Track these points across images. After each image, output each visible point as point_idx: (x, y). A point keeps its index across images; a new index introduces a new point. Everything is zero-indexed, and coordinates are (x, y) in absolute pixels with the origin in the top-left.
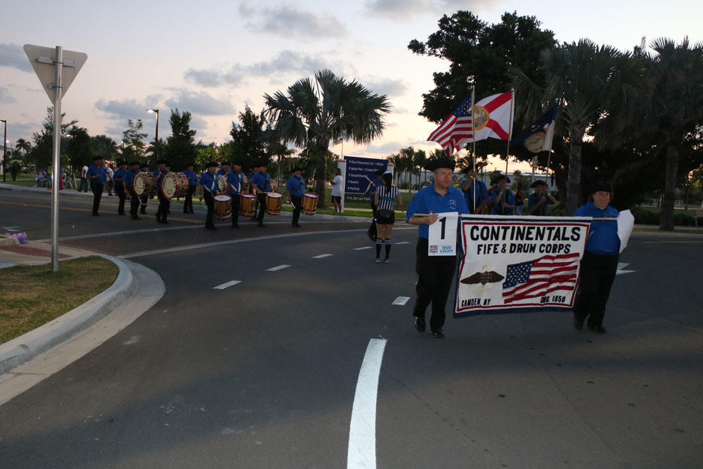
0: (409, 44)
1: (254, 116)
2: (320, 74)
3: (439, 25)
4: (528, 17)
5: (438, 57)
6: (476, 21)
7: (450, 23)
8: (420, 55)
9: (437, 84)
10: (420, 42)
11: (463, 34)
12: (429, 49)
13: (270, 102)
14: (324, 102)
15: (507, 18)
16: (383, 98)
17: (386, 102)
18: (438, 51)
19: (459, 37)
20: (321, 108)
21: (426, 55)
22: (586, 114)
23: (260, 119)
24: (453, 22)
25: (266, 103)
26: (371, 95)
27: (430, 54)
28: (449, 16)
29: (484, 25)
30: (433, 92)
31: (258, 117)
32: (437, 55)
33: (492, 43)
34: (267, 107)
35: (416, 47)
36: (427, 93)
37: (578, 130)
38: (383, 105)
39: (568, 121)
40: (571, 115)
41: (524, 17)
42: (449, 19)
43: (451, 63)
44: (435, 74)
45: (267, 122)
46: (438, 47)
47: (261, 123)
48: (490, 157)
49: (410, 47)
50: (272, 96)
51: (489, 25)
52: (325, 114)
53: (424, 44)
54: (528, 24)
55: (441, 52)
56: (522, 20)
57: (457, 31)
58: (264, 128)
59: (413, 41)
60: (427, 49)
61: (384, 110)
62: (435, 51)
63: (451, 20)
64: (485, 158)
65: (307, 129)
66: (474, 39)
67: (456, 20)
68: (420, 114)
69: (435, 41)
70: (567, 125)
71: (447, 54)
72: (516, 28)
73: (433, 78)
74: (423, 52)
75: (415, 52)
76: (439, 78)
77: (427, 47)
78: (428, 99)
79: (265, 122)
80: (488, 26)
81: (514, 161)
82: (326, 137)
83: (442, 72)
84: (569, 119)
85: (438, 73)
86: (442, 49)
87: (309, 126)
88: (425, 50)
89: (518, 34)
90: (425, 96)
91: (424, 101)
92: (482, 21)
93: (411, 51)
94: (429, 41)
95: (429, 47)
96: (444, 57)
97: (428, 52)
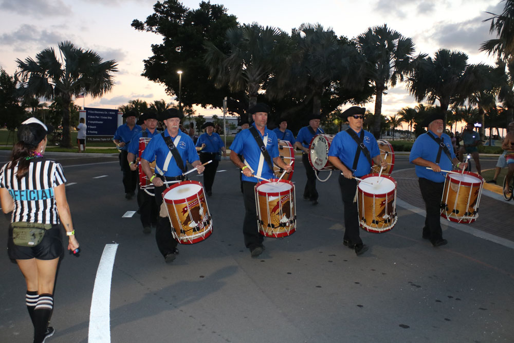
0: (132, 23)
1: (8, 76)
2: (62, 44)
3: (154, 9)
4: (218, 6)
5: (154, 33)
6: (181, 7)
7: (162, 8)
8: (141, 31)
9: (155, 53)
10: (140, 21)
11: (172, 16)
12: (147, 27)
13: (22, 65)
14: (67, 66)
15: (203, 5)
16: (113, 62)
17: (115, 64)
18: (154, 28)
19: (169, 18)
20: (64, 70)
21: (145, 31)
22: (259, 75)
23: (14, 79)
24: (165, 7)
25: (19, 66)
27: (148, 31)
28: (162, 2)
29: (187, 10)
30: (151, 59)
31: (12, 77)
32: (153, 31)
33: (193, 23)
34: (19, 70)
35: (137, 25)
36: (147, 59)
37: (254, 86)
38: (113, 67)
39: (247, 79)
40: (249, 76)
41: (216, 5)
42: (161, 4)
43: (163, 37)
44: (152, 46)
45: (20, 82)
46: (154, 25)
47: (15, 83)
48: (194, 106)
49: (133, 25)
50: (24, 61)
51: (191, 9)
52: (67, 76)
53: (143, 23)
54: (218, 10)
55: (156, 29)
56: (214, 7)
57: (168, 13)
58: (18, 86)
59: (134, 21)
61: (113, 71)
62: (151, 28)
63: (163, 5)
64: (191, 106)
65: (54, 87)
66: (180, 20)
67: (166, 6)
68: (142, 75)
69: (151, 21)
70: (247, 82)
71: (161, 31)
72: (210, 13)
73: (151, 48)
74: (142, 29)
75: (136, 29)
76: (155, 48)
77: (145, 25)
78: (147, 63)
79: (18, 82)
80: (190, 11)
81: (211, 108)
82: (69, 93)
83: (158, 44)
84: (248, 78)
85: (155, 44)
86: (157, 27)
87: (55, 84)
88: (144, 28)
89: (211, 17)
90: (145, 61)
91: (145, 65)
92: (186, 7)
93: (134, 28)
94: (147, 21)
95: (147, 25)
96: (158, 33)
97: (146, 29)
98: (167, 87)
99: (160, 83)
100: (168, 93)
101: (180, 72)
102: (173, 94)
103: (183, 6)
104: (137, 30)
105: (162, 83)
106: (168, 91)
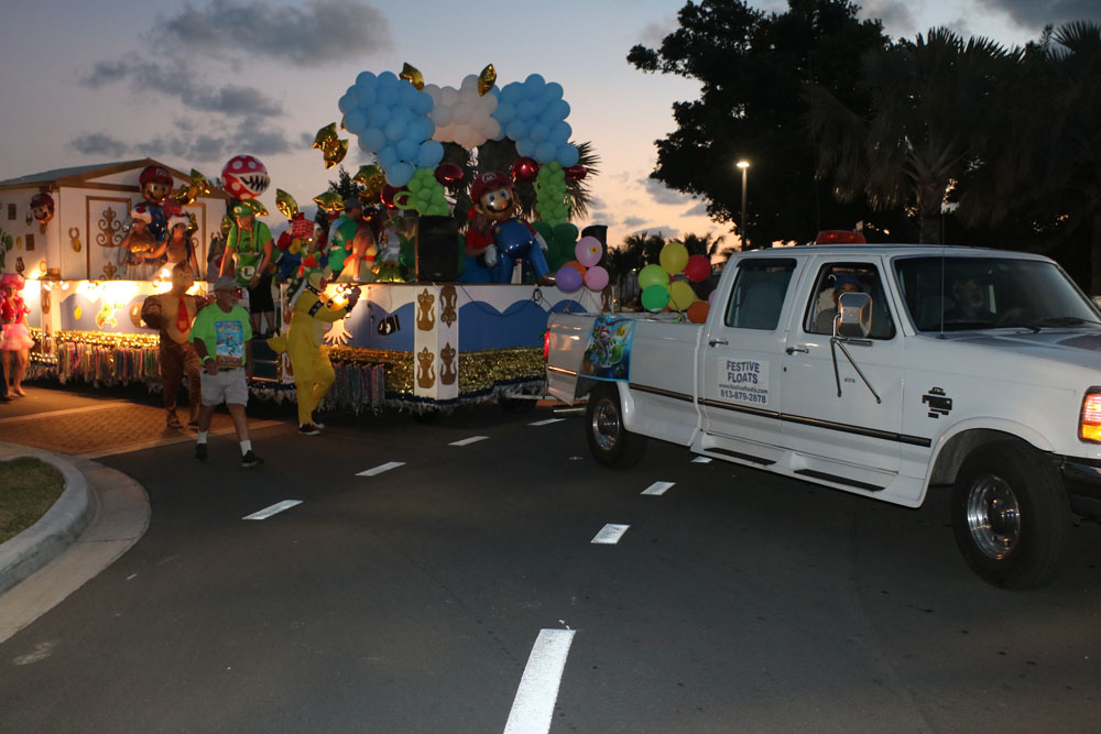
0: (629, 54)
3: (680, 19)
5: (680, 75)
6: (744, 10)
7: (699, 15)
8: (649, 72)
9: (680, 122)
10: (647, 48)
11: (722, 34)
12: (664, 62)
16: (584, 148)
17: (589, 154)
18: (681, 64)
19: (716, 39)
21: (658, 72)
22: (946, 163)
24: (704, 14)
27: (666, 70)
29: (757, 17)
30: (673, 137)
32: (678, 72)
33: (773, 47)
35: (641, 58)
36: (664, 138)
37: (932, 190)
38: (585, 161)
39: (914, 177)
40: (920, 167)
42: (696, 7)
43: (702, 84)
44: (676, 105)
46: (681, 57)
49: (630, 59)
51: (768, 16)
53: (656, 52)
54: (835, 12)
55: (685, 66)
56: (824, 5)
57: (711, 28)
59: (635, 48)
60: (661, 61)
62: (674, 66)
63: (700, 9)
66: (743, 41)
67: (708, 10)
68: (653, 176)
69: (674, 48)
70: (914, 183)
71: (695, 70)
72: (815, 20)
73: (673, 112)
74: (653, 67)
75: (639, 67)
76: (682, 111)
77: (660, 57)
78: (666, 148)
80: (765, 17)
83: (689, 101)
84: (916, 173)
85: (681, 102)
86: (686, 61)
87: (454, 201)
88: (658, 64)
89: (818, 28)
90: (659, 143)
91: (659, 152)
92: (755, 10)
93: (633, 65)
94: (663, 48)
95: (664, 58)
96: (690, 75)
97: (662, 66)
98: (711, 203)
99: (695, 194)
100: (715, 216)
101: (743, 165)
102: (726, 219)
103: (748, 7)
104: (641, 70)
105: (699, 193)
106: (714, 212)
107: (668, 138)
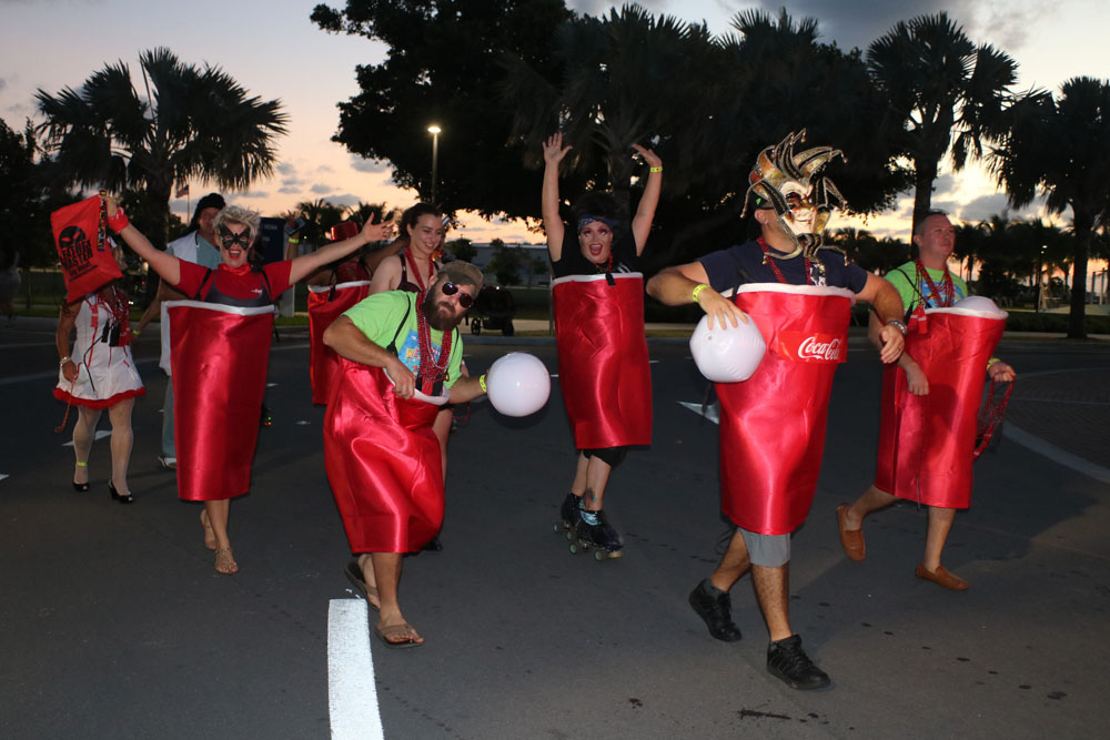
0: (312, 12)
2: (150, 55)
5: (365, 37)
8: (333, 33)
9: (362, 86)
10: (331, 8)
12: (349, 23)
14: (160, 110)
16: (273, 105)
17: (279, 111)
18: (366, 26)
19: (401, 2)
20: (153, 121)
21: (343, 33)
23: (25, 142)
25: (42, 110)
26: (248, 97)
27: (351, 32)
30: (356, 100)
31: (21, 137)
32: (363, 34)
33: (459, 14)
34: (40, 119)
35: (324, 17)
36: (347, 101)
38: (274, 118)
39: (606, 147)
40: (612, 138)
43: (388, 48)
44: (359, 69)
45: (40, 148)
46: (366, 19)
47: (29, 151)
48: (461, 214)
49: (314, 18)
50: (54, 95)
52: (161, 134)
53: (339, 11)
55: (370, 27)
58: (37, 158)
59: (318, 8)
60: (346, 22)
61: (275, 129)
62: (359, 27)
64: (451, 215)
65: (127, 161)
66: (429, 6)
68: (335, 139)
69: (358, 8)
70: (604, 153)
71: (381, 31)
73: (356, 75)
74: (337, 27)
75: (322, 27)
76: (365, 75)
77: (344, 18)
78: (348, 111)
79: (36, 150)
81: (503, 220)
82: (166, 178)
83: (372, 65)
84: (608, 143)
85: (364, 65)
86: (371, 23)
87: (130, 155)
88: (342, 24)
90: (342, 105)
91: (342, 116)
93: (316, 25)
94: (348, 8)
95: (349, 19)
96: (376, 37)
97: (346, 27)
98: (395, 169)
99: (377, 159)
100: (400, 182)
101: (435, 130)
104: (325, 30)
105: (381, 159)
106: (399, 177)
107: (350, 101)
